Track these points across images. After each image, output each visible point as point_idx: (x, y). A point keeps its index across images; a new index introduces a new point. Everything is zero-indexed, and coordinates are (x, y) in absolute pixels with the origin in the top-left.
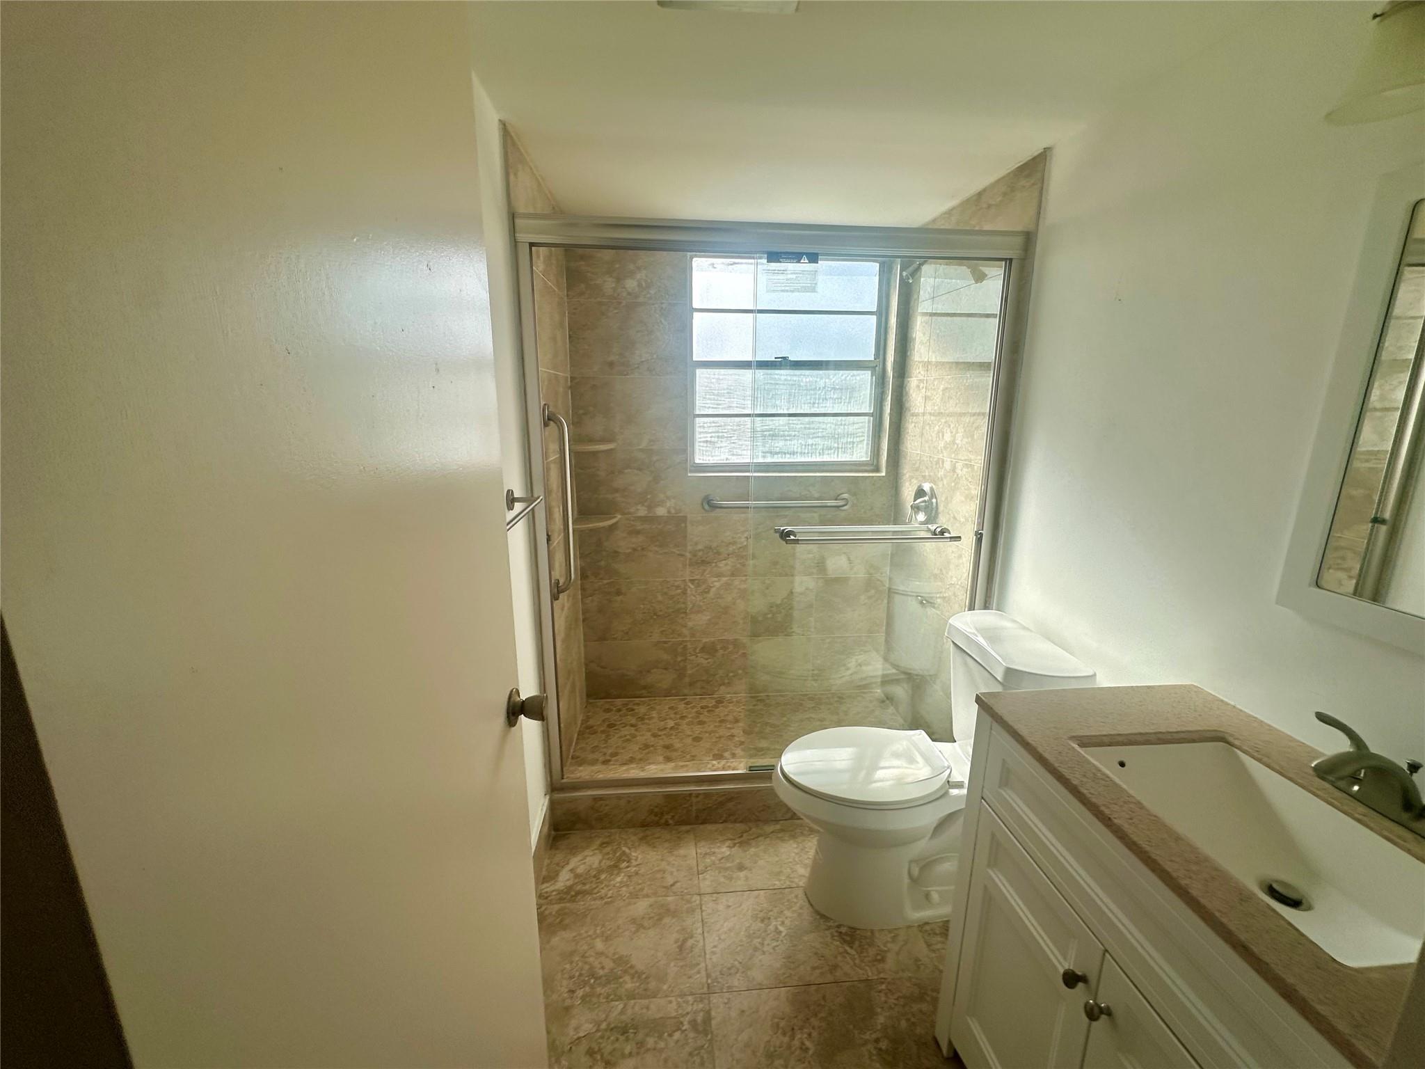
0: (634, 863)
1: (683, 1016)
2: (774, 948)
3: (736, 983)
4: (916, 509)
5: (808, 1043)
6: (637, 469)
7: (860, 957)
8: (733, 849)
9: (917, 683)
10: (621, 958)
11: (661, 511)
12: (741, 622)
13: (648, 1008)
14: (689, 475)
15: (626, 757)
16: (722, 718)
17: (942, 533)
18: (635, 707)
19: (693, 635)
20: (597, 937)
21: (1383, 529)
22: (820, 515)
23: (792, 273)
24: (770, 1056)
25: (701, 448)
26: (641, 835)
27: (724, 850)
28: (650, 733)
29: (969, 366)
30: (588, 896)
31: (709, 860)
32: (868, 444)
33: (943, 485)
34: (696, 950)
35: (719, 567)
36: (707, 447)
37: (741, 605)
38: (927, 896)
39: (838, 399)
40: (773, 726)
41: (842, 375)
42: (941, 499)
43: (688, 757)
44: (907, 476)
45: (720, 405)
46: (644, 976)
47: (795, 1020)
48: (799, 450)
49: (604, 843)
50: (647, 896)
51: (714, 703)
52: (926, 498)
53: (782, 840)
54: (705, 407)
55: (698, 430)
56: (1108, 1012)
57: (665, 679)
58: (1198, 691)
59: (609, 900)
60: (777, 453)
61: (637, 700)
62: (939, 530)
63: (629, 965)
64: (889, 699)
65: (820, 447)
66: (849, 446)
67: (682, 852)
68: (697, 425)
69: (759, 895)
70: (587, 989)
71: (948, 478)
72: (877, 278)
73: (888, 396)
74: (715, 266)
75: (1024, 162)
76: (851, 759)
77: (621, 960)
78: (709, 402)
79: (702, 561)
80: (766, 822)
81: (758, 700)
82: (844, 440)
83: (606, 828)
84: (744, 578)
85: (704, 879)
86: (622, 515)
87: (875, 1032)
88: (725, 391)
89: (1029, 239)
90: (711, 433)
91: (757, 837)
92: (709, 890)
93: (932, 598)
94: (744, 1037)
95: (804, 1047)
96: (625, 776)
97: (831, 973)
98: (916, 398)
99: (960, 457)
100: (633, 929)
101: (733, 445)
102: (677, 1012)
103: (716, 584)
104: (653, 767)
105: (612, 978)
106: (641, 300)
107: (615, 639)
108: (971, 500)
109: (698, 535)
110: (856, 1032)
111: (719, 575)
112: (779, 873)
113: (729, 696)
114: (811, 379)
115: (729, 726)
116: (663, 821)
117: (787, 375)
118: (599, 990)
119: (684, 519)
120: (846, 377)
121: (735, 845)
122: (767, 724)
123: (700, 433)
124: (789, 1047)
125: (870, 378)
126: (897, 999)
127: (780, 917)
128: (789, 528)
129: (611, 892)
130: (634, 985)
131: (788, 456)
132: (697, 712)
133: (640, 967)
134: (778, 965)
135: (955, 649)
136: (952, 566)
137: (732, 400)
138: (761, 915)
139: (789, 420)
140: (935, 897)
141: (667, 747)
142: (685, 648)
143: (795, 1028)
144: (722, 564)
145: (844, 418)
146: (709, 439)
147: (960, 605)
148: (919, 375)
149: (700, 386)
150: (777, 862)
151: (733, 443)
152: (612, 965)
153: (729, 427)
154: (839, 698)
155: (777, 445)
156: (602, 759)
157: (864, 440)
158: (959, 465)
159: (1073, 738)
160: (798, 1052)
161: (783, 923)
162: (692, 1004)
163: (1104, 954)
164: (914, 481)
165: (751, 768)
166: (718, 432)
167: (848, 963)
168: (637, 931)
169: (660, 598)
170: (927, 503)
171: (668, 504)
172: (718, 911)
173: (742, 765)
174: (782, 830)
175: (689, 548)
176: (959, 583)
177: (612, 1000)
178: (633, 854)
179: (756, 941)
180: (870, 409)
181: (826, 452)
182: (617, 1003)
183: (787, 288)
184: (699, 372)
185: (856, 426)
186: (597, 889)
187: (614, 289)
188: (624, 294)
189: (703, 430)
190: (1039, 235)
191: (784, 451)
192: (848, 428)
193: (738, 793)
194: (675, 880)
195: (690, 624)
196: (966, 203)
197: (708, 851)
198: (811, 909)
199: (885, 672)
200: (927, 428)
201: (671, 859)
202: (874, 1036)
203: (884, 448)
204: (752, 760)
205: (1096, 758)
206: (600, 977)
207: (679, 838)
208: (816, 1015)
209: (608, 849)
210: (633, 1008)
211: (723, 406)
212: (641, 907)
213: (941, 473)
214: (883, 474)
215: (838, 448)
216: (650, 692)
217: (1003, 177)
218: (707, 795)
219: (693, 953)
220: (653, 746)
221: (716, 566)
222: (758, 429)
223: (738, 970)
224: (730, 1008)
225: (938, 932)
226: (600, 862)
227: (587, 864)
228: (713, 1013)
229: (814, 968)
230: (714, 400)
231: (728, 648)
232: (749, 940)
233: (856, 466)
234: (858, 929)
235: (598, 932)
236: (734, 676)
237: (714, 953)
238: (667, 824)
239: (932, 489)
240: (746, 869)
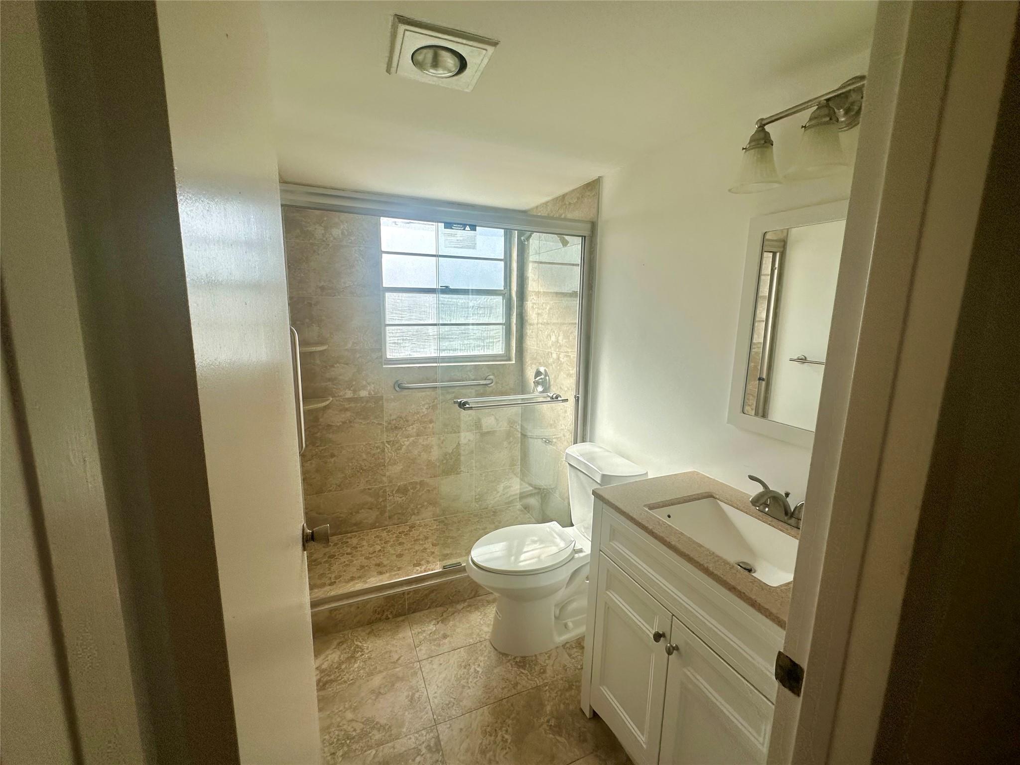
0: (366, 651)
1: (420, 745)
2: (475, 683)
3: (454, 712)
4: (537, 383)
5: (506, 736)
6: (344, 364)
7: (530, 674)
8: (437, 626)
9: (543, 494)
10: (368, 720)
11: (363, 393)
12: (425, 468)
13: (394, 748)
14: (384, 367)
15: (347, 577)
16: (416, 538)
17: (557, 397)
18: (349, 540)
19: (390, 482)
20: (347, 709)
21: (764, 383)
22: (476, 391)
23: (460, 237)
24: (483, 752)
25: (391, 348)
26: (367, 631)
27: (432, 627)
28: (363, 558)
29: (564, 295)
30: (333, 683)
31: (422, 637)
32: (502, 343)
33: (553, 368)
34: (423, 699)
35: (408, 431)
36: (395, 347)
37: (424, 456)
38: (566, 626)
39: (483, 314)
40: (452, 538)
41: (484, 299)
42: (552, 377)
43: (395, 569)
44: (529, 363)
45: (403, 317)
46: (387, 727)
47: (497, 725)
48: (459, 348)
49: (340, 643)
50: (380, 672)
51: (408, 529)
52: (542, 377)
53: (470, 612)
54: (393, 319)
55: (388, 335)
56: (677, 648)
57: (370, 516)
58: (698, 474)
59: (351, 682)
60: (444, 350)
61: (349, 535)
62: (555, 396)
63: (375, 722)
64: (527, 508)
65: (472, 345)
66: (491, 344)
67: (401, 635)
68: (388, 332)
69: (460, 651)
70: (346, 749)
71: (556, 364)
72: (503, 238)
73: (514, 313)
74: (397, 223)
75: (588, 182)
76: (504, 550)
77: (368, 721)
78: (394, 315)
79: (394, 427)
80: (458, 602)
81: (439, 522)
82: (488, 341)
83: (340, 631)
84: (426, 437)
85: (420, 650)
86: (332, 397)
87: (546, 716)
88: (407, 308)
89: (593, 226)
90: (398, 337)
91: (453, 614)
92: (426, 657)
93: (550, 438)
94: (465, 745)
95: (504, 739)
96: (352, 589)
97: (514, 689)
98: (532, 314)
99: (561, 350)
100: (374, 698)
101: (414, 345)
102: (416, 743)
103: (406, 443)
104: (372, 579)
105: (364, 735)
106: (344, 243)
107: (330, 491)
108: (570, 377)
109: (392, 408)
110: (535, 720)
111: (408, 437)
112: (472, 634)
113: (418, 522)
114: (465, 301)
115: (421, 543)
116: (384, 617)
117: (448, 298)
118: (354, 747)
119: (381, 398)
120: (487, 300)
121: (438, 622)
122: (448, 537)
123: (390, 337)
124: (495, 742)
125: (502, 301)
126: (556, 693)
127: (476, 662)
128: (465, 400)
129: (352, 676)
130: (380, 735)
131: (451, 352)
132: (396, 537)
133: (383, 721)
134: (480, 693)
135: (570, 467)
136: (561, 418)
137: (412, 314)
138: (463, 664)
139: (451, 328)
140: (570, 625)
141: (378, 565)
142: (385, 492)
143: (497, 729)
144: (410, 429)
145: (486, 326)
146: (396, 341)
147: (567, 442)
148: (533, 300)
149: (388, 304)
150: (469, 627)
151: (414, 344)
152: (362, 726)
153: (411, 333)
154: (494, 512)
155: (444, 345)
156: (328, 582)
157: (500, 341)
158: (562, 356)
159: (645, 506)
160: (501, 743)
161: (479, 665)
162: (426, 736)
163: (672, 617)
164: (534, 366)
165: (444, 567)
166: (402, 336)
167: (524, 679)
168: (377, 697)
169: (364, 456)
170: (542, 380)
171: (369, 388)
172: (434, 669)
173: (438, 566)
174: (469, 606)
175: (385, 419)
176: (566, 428)
177: (365, 751)
178: (365, 645)
179: (463, 682)
180: (503, 321)
181: (476, 349)
182: (370, 752)
183: (458, 246)
184: (387, 295)
185: (495, 332)
186: (341, 677)
187: (324, 235)
188: (332, 239)
189: (391, 335)
190: (599, 224)
191: (449, 348)
192: (490, 333)
193: (437, 586)
194: (400, 656)
195: (388, 474)
196: (556, 200)
197: (420, 630)
198: (496, 652)
199: (522, 491)
200: (540, 332)
201: (394, 642)
202: (546, 719)
203: (513, 345)
204: (445, 562)
205: (659, 515)
206: (354, 738)
207: (397, 626)
208: (509, 717)
209: (345, 646)
210: (382, 751)
211: (406, 319)
212: (377, 680)
213: (551, 361)
214: (514, 362)
215: (484, 346)
216: (359, 527)
217: (576, 189)
218: (416, 591)
219: (421, 701)
220: (367, 566)
221: (406, 430)
222: (431, 334)
223: (454, 703)
224: (452, 730)
225: (574, 646)
226: (340, 657)
227: (329, 660)
228: (441, 737)
229: (503, 689)
230: (399, 314)
231: (416, 488)
232: (458, 683)
233: (494, 357)
234: (527, 657)
235: (347, 706)
236: (421, 507)
237: (435, 697)
238: (387, 618)
239: (545, 370)
240: (448, 636)
